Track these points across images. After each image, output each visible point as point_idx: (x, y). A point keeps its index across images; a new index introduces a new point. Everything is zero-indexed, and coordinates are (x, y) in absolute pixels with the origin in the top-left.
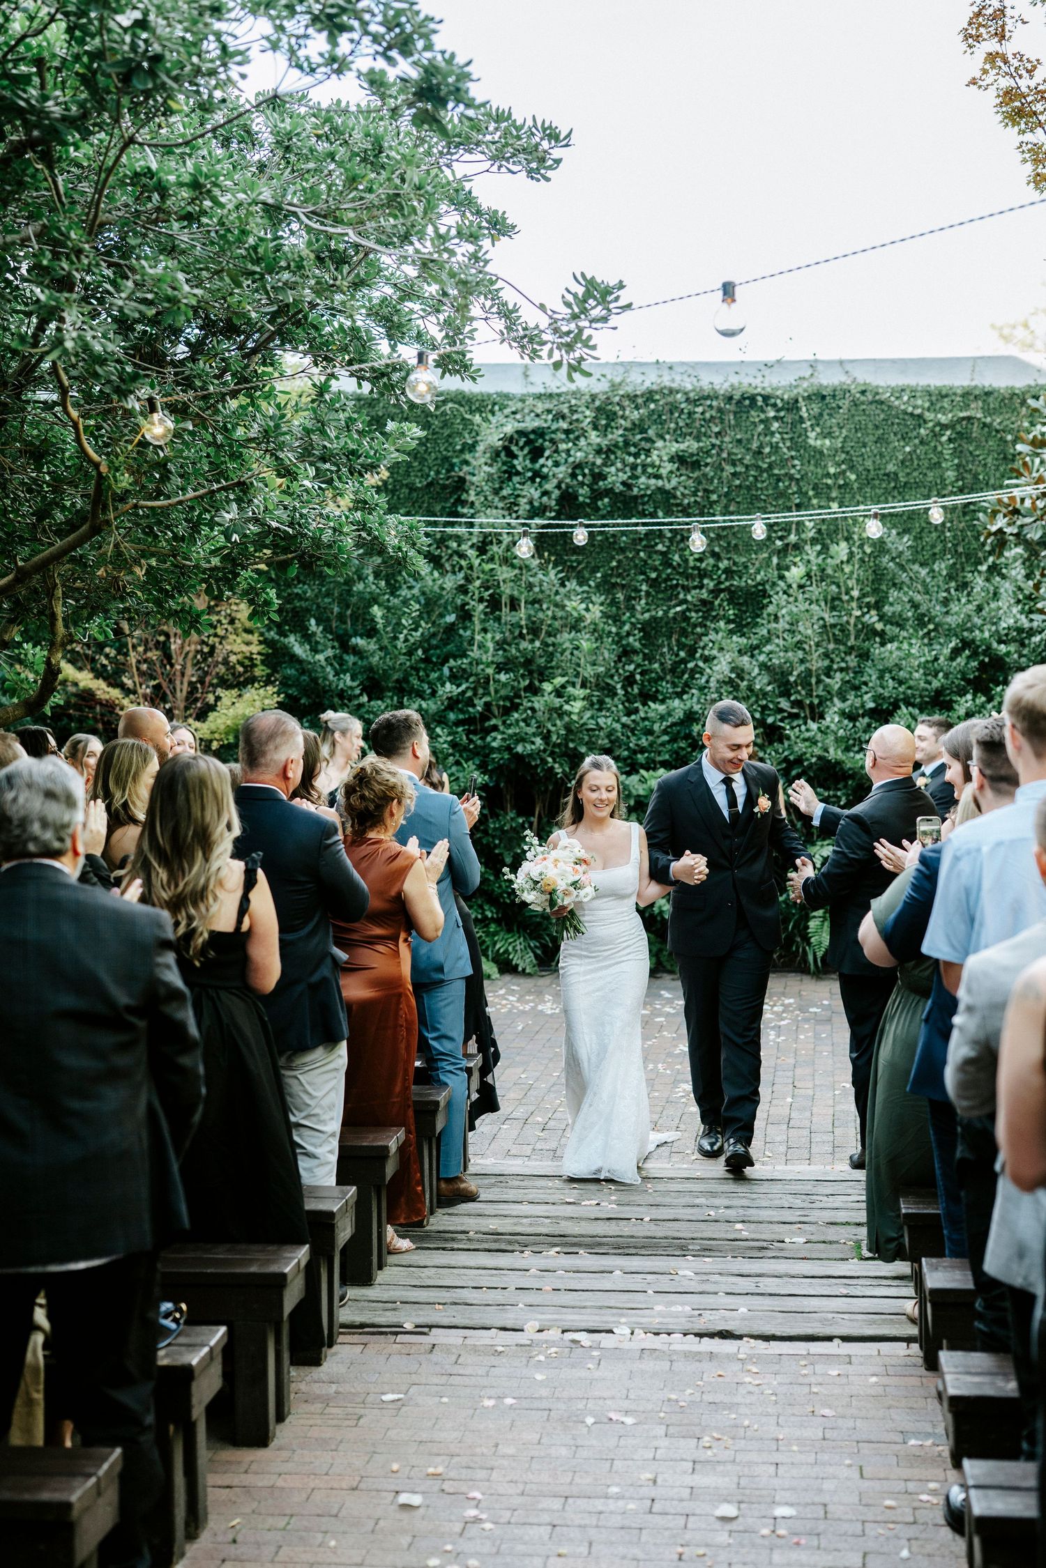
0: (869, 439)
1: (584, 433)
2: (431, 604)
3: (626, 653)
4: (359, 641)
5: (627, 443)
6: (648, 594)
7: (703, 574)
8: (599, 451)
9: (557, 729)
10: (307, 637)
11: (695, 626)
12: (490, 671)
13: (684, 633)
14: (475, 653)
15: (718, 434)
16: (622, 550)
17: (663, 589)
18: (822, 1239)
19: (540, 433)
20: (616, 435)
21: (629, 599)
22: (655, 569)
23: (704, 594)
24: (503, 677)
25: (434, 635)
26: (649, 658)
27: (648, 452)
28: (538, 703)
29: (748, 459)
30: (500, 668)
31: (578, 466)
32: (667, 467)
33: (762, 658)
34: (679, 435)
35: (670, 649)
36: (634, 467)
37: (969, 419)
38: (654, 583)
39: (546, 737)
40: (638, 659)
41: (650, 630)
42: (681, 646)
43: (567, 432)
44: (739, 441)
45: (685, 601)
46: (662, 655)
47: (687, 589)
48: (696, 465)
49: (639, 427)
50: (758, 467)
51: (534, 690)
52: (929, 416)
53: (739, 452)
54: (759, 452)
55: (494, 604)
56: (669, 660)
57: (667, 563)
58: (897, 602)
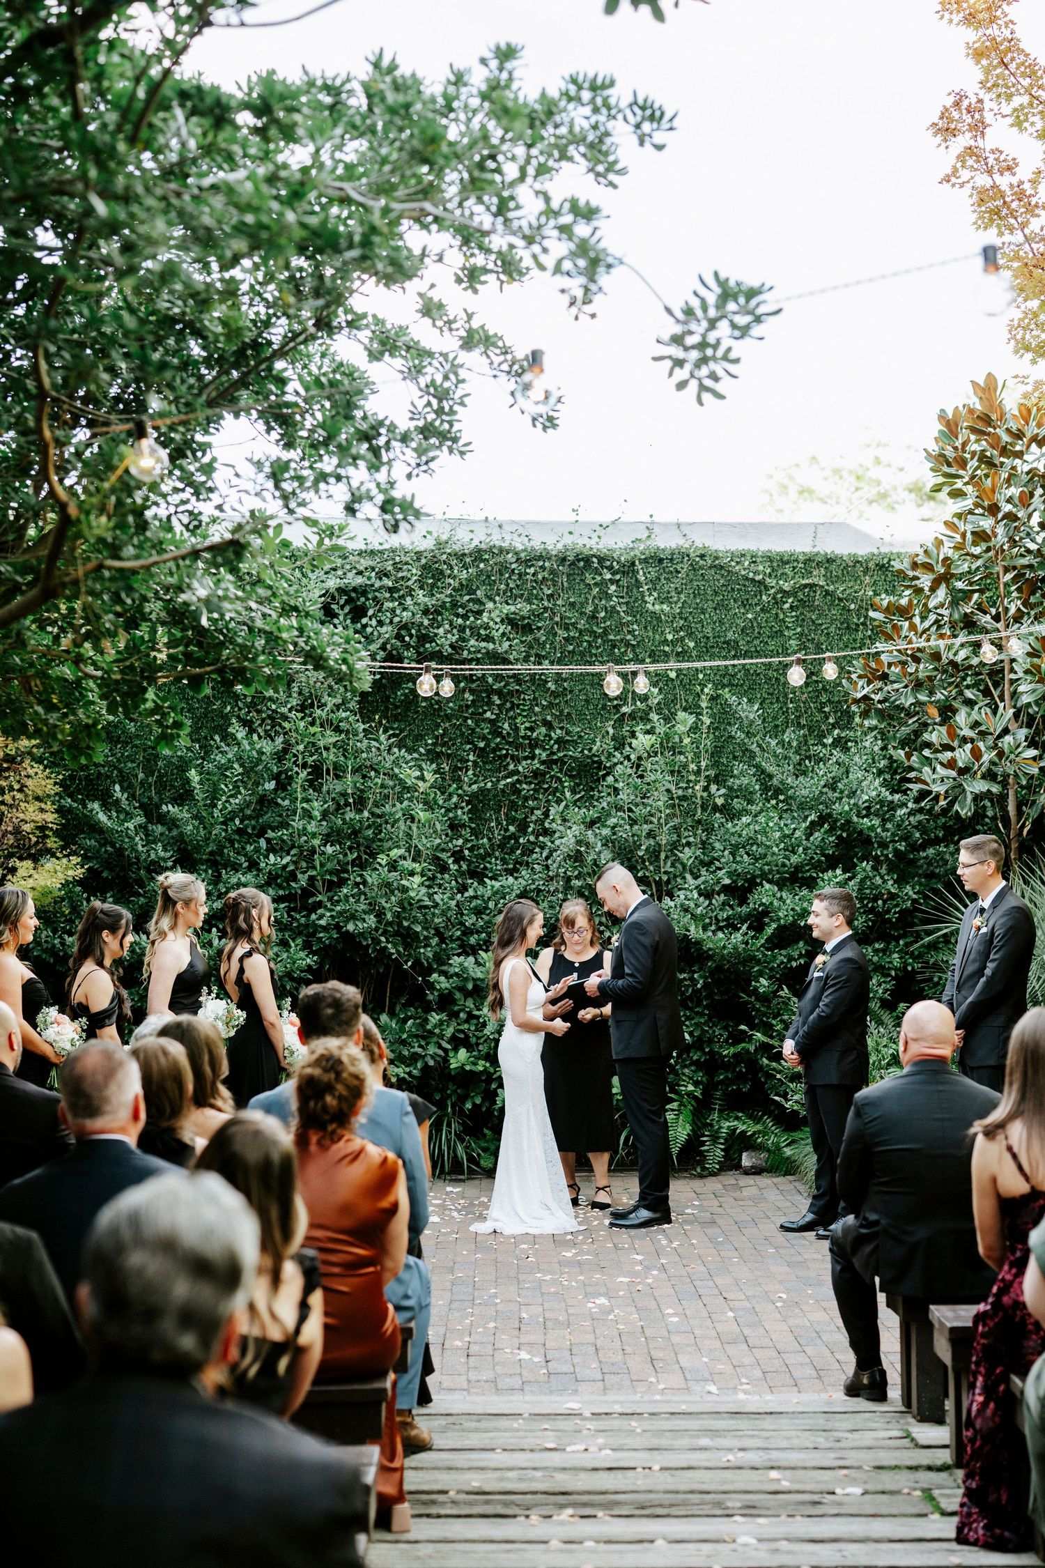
0: (709, 606)
1: (410, 592)
2: (251, 769)
3: (454, 826)
4: (170, 809)
5: (455, 605)
6: (475, 763)
7: (535, 744)
8: (426, 612)
9: (390, 905)
10: (108, 803)
11: (526, 799)
12: (316, 842)
13: (513, 806)
14: (297, 824)
15: (550, 597)
16: (448, 718)
17: (491, 759)
18: (880, 1488)
19: (362, 591)
20: (443, 597)
21: (455, 769)
22: (484, 738)
23: (536, 764)
24: (329, 849)
25: (248, 805)
26: (476, 833)
27: (479, 613)
28: (372, 877)
29: (582, 624)
30: (327, 839)
31: (405, 627)
32: (498, 630)
33: (606, 832)
34: (510, 596)
35: (499, 823)
36: (462, 629)
37: (811, 586)
38: (482, 753)
39: (380, 915)
40: (466, 833)
41: (478, 803)
42: (512, 821)
43: (391, 590)
44: (572, 605)
45: (517, 772)
46: (490, 829)
47: (517, 760)
48: (528, 629)
49: (467, 587)
50: (592, 632)
51: (361, 864)
52: (771, 582)
53: (572, 616)
54: (593, 617)
55: (317, 771)
56: (498, 836)
57: (497, 732)
58: (743, 777)
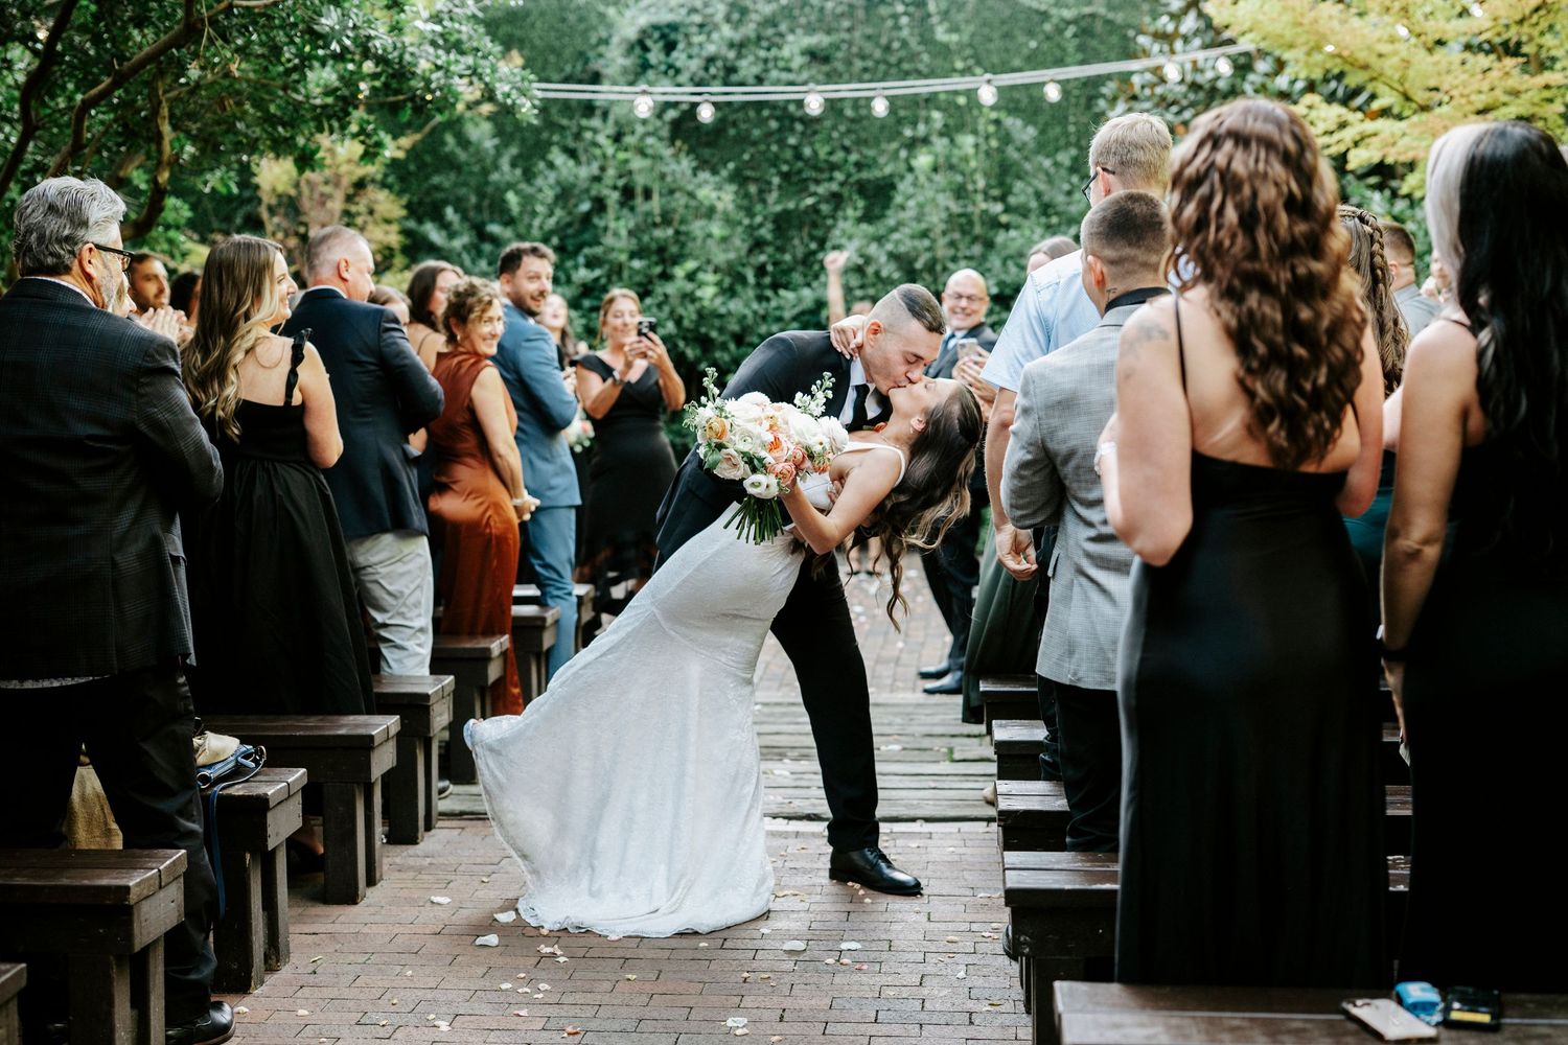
0: (996, 35)
1: (716, 27)
2: (565, 194)
3: (758, 245)
4: (494, 228)
5: (759, 38)
6: (780, 187)
7: (833, 167)
8: (731, 45)
9: (689, 313)
10: (444, 225)
11: (825, 218)
12: (623, 257)
13: (814, 225)
14: (608, 240)
15: (849, 30)
16: (755, 144)
17: (794, 182)
18: (917, 746)
19: (674, 27)
20: (749, 29)
21: (761, 192)
22: (786, 162)
23: (834, 187)
24: (637, 264)
25: (569, 225)
26: (781, 250)
27: (780, 47)
28: (670, 289)
29: (878, 54)
30: (633, 255)
31: (711, 60)
32: (798, 61)
33: (890, 247)
34: (810, 29)
35: (802, 239)
36: (766, 61)
37: (1093, 16)
38: (785, 176)
39: (678, 322)
40: (770, 250)
41: (782, 222)
42: (812, 238)
43: (701, 26)
44: (869, 38)
45: (814, 194)
46: (794, 247)
47: (817, 182)
48: (826, 60)
49: (771, 22)
50: (886, 62)
51: (666, 277)
52: (1054, 11)
53: (868, 47)
54: (887, 49)
55: (628, 193)
56: (800, 252)
57: (798, 156)
58: (1021, 193)
